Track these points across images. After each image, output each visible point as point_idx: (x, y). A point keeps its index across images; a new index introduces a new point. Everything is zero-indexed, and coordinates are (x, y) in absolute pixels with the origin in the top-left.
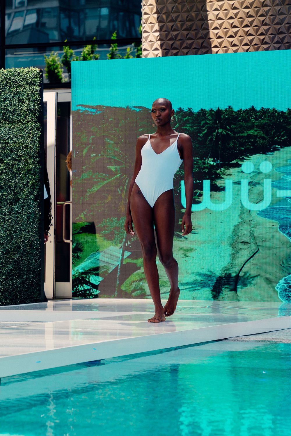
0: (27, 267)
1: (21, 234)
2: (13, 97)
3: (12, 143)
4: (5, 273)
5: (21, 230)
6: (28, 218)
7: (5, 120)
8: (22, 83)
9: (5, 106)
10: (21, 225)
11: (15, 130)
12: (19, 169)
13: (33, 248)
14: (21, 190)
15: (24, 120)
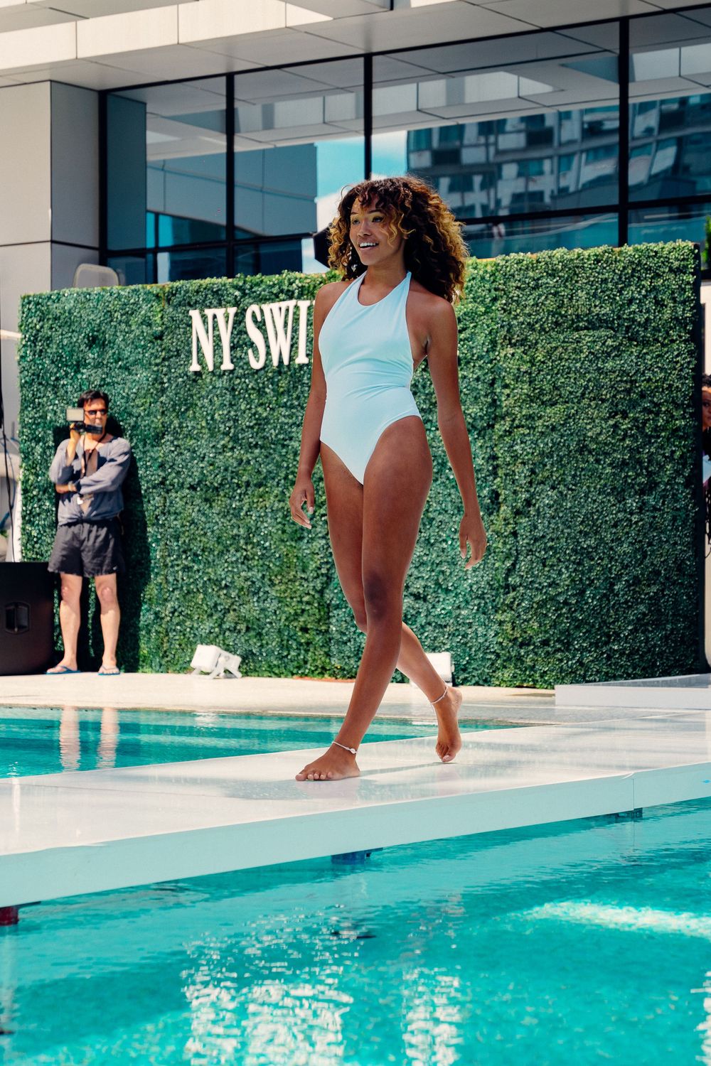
0: (672, 609)
1: (661, 547)
2: (645, 296)
3: (643, 381)
4: (633, 620)
5: (660, 541)
6: (674, 519)
7: (630, 339)
8: (662, 270)
9: (630, 313)
10: (662, 532)
11: (649, 357)
12: (656, 429)
13: (684, 575)
14: (662, 467)
15: (665, 339)
